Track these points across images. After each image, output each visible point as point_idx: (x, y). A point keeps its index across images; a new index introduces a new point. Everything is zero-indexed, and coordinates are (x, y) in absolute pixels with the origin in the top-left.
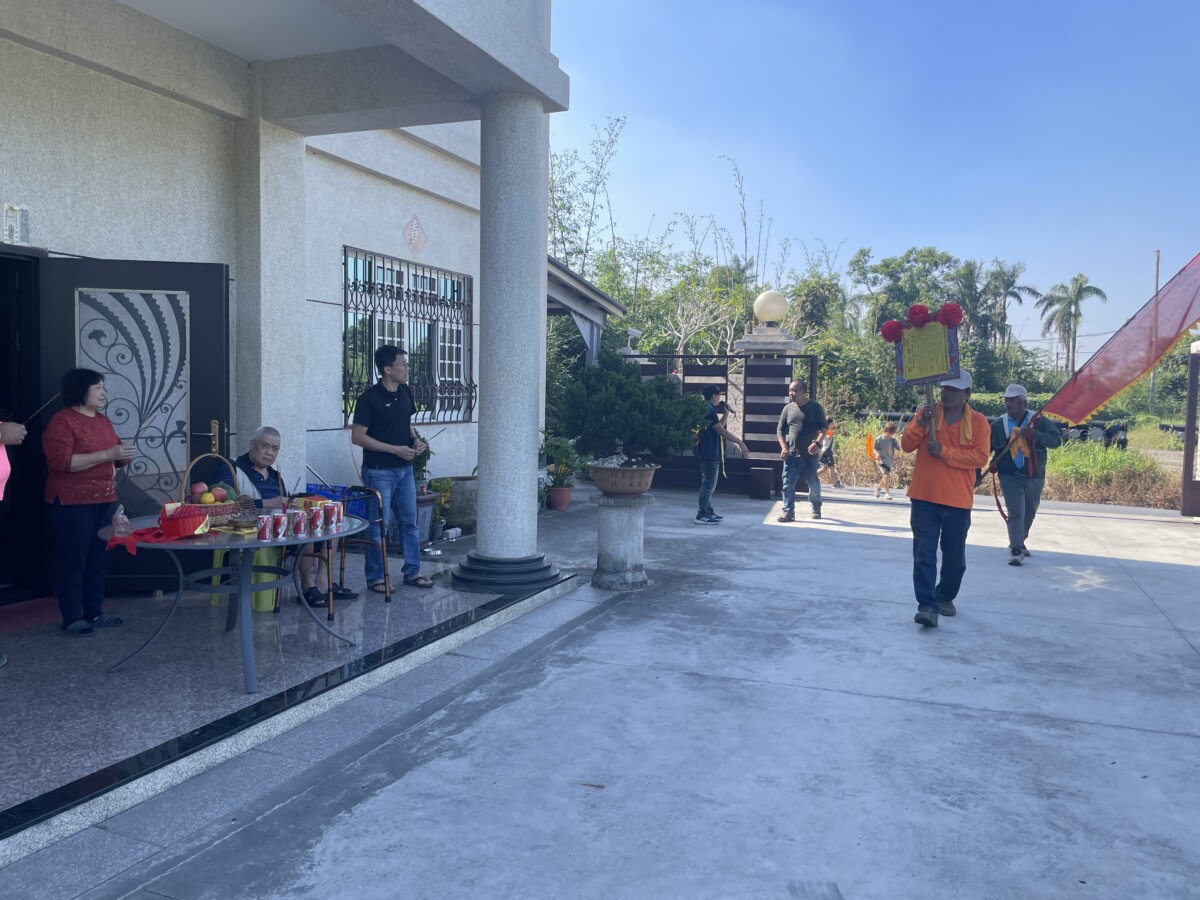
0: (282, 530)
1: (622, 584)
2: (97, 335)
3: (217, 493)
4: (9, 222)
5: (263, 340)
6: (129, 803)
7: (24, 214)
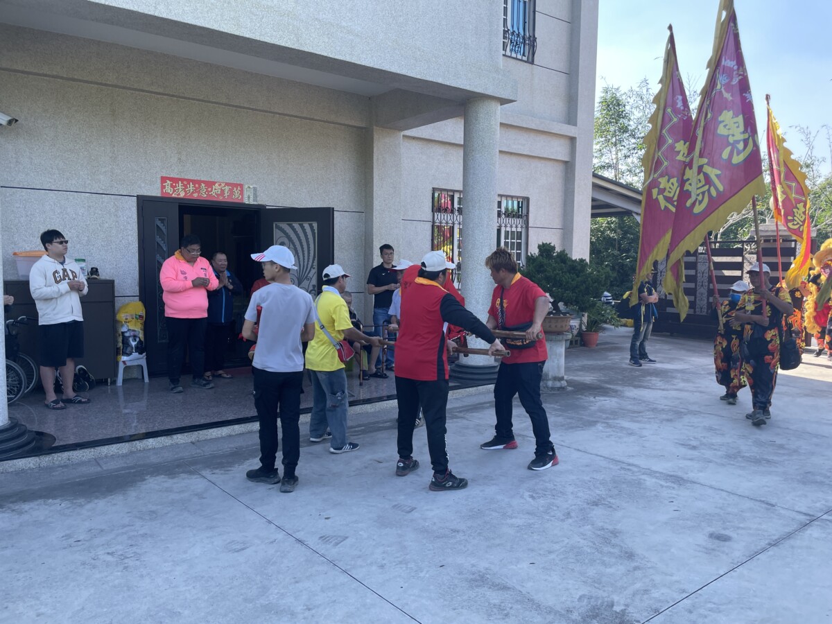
4: (248, 193)
6: (209, 438)
7: (255, 189)
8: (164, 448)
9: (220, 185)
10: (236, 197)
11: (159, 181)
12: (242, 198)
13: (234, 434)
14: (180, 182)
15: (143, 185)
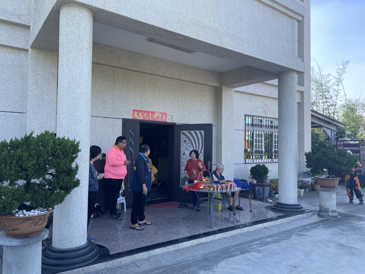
1: (327, 216)
2: (185, 141)
3: (206, 179)
4: (169, 117)
5: (223, 141)
7: (172, 115)
9: (157, 114)
10: (164, 119)
11: (132, 112)
14: (141, 112)
15: (125, 114)
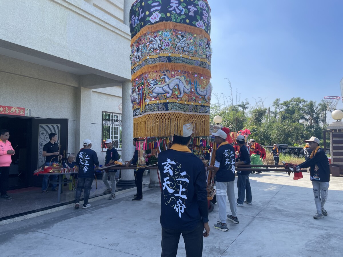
0: (65, 171)
1: (154, 187)
2: (43, 134)
4: (27, 112)
5: (80, 133)
6: (29, 218)
7: (30, 110)
8: (11, 224)
9: (14, 108)
10: (21, 114)
12: (24, 113)
13: (39, 215)
